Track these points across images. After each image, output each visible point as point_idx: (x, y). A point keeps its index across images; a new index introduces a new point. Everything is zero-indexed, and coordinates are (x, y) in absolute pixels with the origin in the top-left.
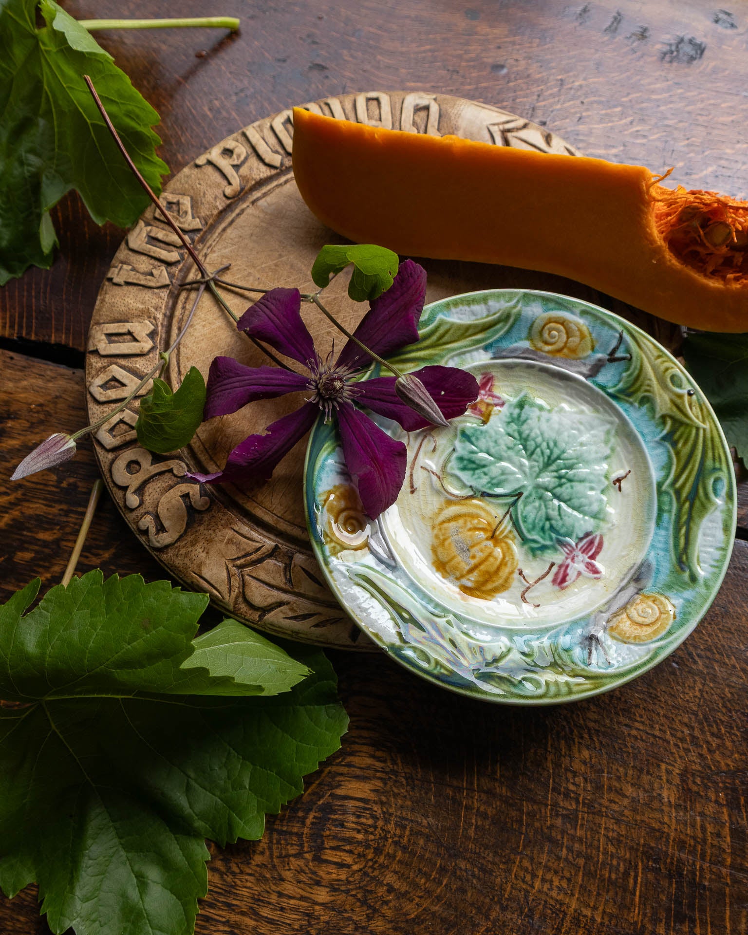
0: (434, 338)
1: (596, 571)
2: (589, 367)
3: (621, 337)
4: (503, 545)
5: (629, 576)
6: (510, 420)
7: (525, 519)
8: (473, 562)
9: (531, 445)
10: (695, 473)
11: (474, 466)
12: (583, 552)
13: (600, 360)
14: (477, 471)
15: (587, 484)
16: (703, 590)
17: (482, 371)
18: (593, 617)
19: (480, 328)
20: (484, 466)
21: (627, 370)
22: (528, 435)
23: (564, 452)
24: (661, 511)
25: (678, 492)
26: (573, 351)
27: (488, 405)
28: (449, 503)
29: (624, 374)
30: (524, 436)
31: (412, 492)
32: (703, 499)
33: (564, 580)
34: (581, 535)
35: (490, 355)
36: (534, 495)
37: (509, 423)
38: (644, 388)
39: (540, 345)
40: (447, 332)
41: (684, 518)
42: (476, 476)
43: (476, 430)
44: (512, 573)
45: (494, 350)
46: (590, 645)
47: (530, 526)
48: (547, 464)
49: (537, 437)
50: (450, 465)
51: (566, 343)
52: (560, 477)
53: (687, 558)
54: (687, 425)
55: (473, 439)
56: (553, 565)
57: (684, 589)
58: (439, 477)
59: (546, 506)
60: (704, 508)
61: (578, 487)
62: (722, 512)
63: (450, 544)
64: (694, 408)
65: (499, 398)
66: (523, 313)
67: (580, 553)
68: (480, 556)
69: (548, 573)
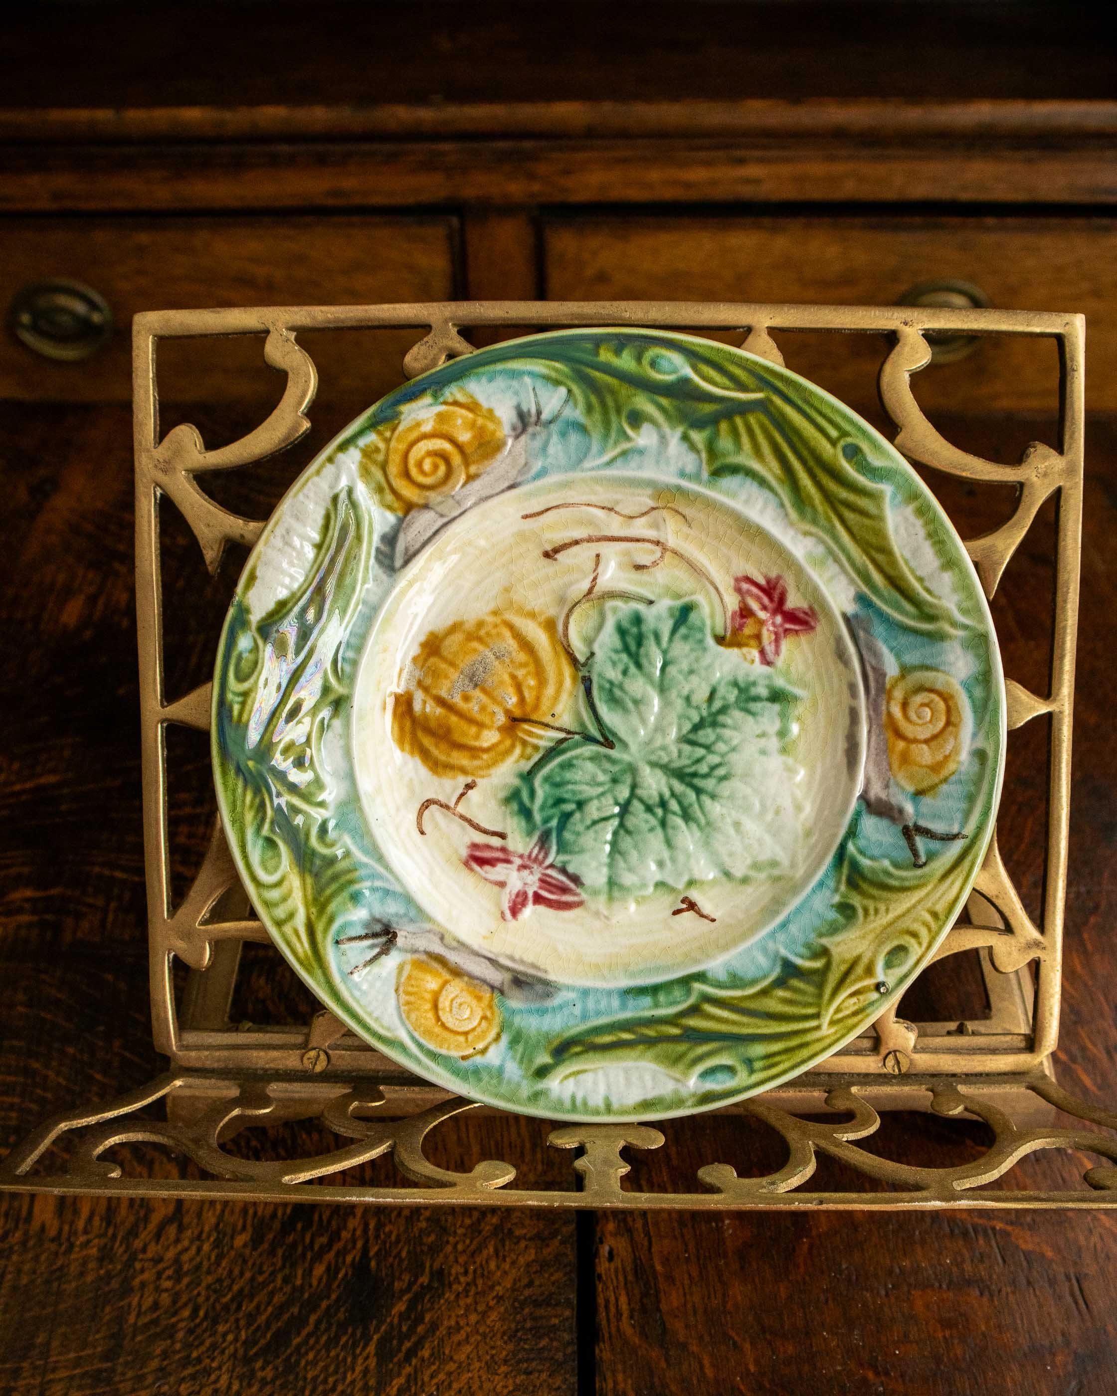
0: (844, 494)
1: (515, 911)
2: (883, 796)
3: (955, 837)
4: (508, 742)
5: (521, 968)
6: (742, 685)
7: (568, 765)
8: (457, 700)
9: (707, 735)
10: (735, 1030)
11: (633, 648)
12: (541, 880)
13: (901, 811)
14: (624, 657)
15: (666, 854)
16: (526, 1090)
17: (816, 607)
18: (427, 926)
19: (892, 572)
20: (639, 666)
21: (896, 865)
22: (724, 726)
23: (713, 797)
24: (654, 990)
25: (694, 1010)
26: (905, 759)
27: (758, 637)
28: (550, 625)
29: (886, 863)
30: (721, 718)
31: (547, 555)
32: (692, 1055)
33: (482, 862)
34: (571, 869)
35: (851, 608)
36: (615, 769)
37: (735, 684)
38: (871, 905)
39: (898, 694)
40: (863, 513)
41: (651, 1032)
42: (615, 657)
43: (701, 630)
44: (464, 771)
45: (862, 613)
46: (375, 935)
47: (558, 779)
48: (680, 775)
49: (725, 742)
50: (619, 603)
51: (915, 741)
52: (663, 804)
53: (577, 1054)
54: (820, 996)
55: (683, 630)
56: (502, 836)
57: (521, 1061)
58: (590, 591)
59: (603, 794)
60: (675, 1060)
61: (656, 841)
62: (676, 1092)
63: (475, 650)
64: (854, 1000)
65: (777, 652)
66: (946, 645)
67: (538, 876)
68: (473, 708)
69: (485, 832)
